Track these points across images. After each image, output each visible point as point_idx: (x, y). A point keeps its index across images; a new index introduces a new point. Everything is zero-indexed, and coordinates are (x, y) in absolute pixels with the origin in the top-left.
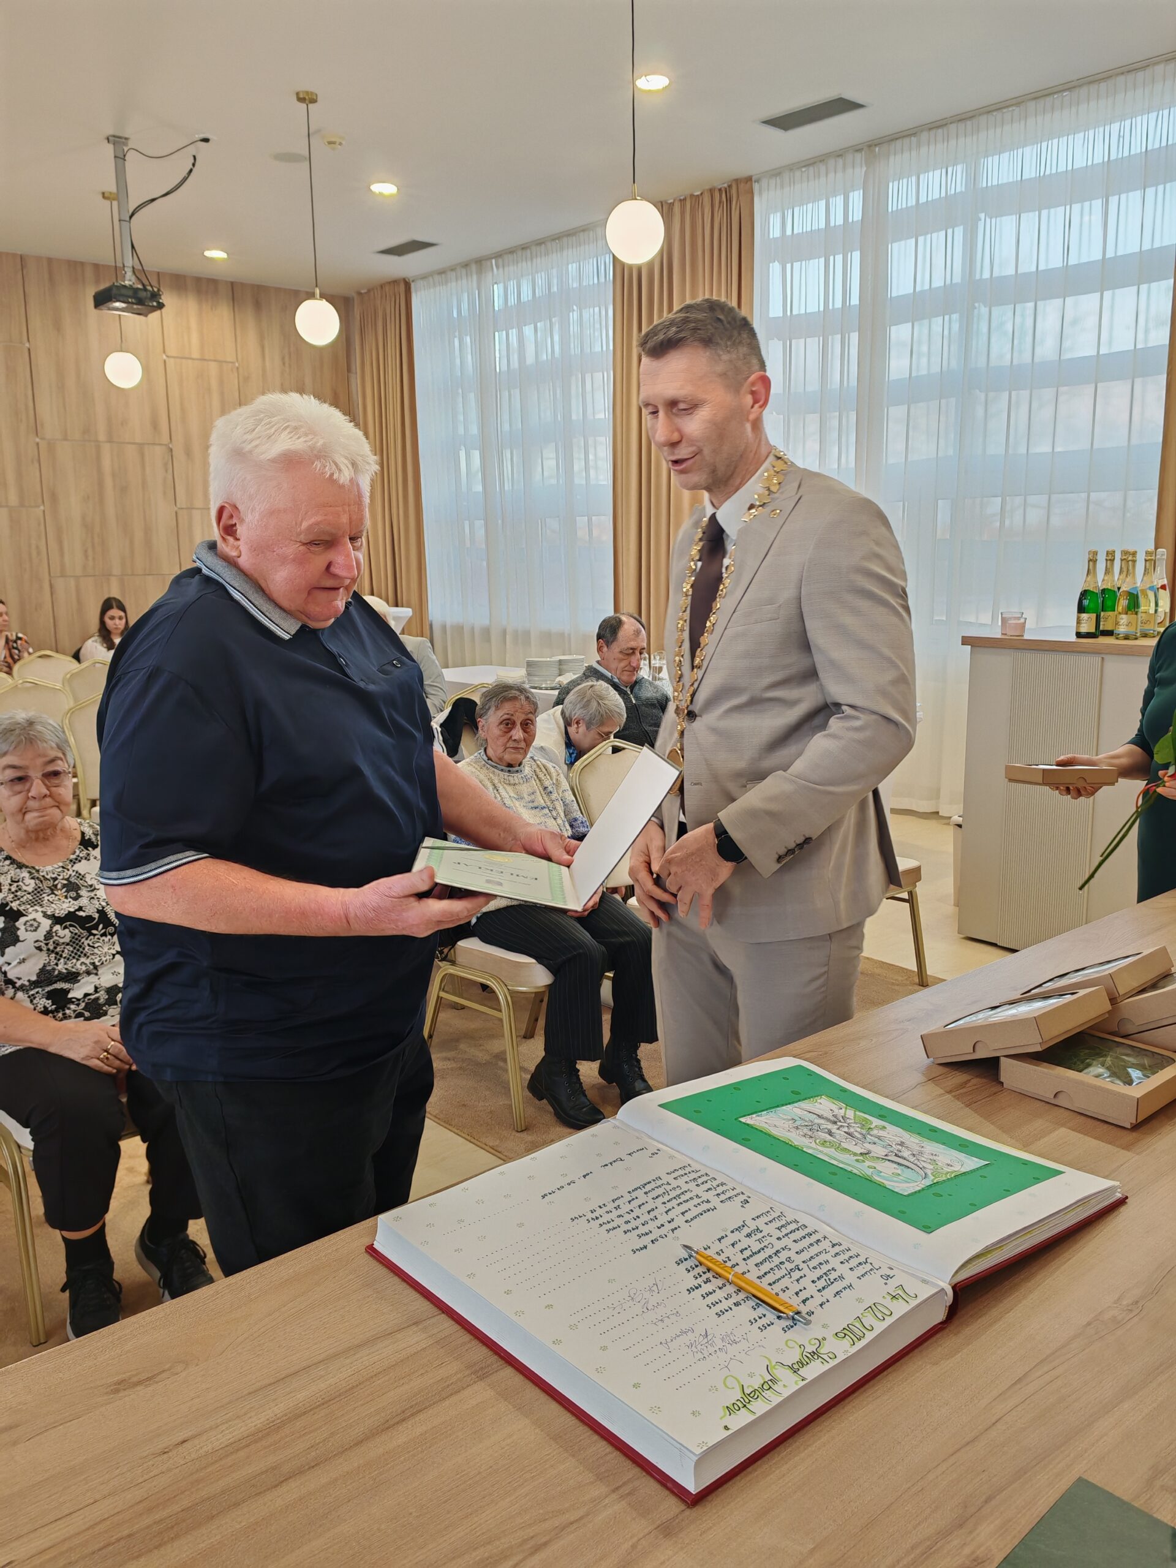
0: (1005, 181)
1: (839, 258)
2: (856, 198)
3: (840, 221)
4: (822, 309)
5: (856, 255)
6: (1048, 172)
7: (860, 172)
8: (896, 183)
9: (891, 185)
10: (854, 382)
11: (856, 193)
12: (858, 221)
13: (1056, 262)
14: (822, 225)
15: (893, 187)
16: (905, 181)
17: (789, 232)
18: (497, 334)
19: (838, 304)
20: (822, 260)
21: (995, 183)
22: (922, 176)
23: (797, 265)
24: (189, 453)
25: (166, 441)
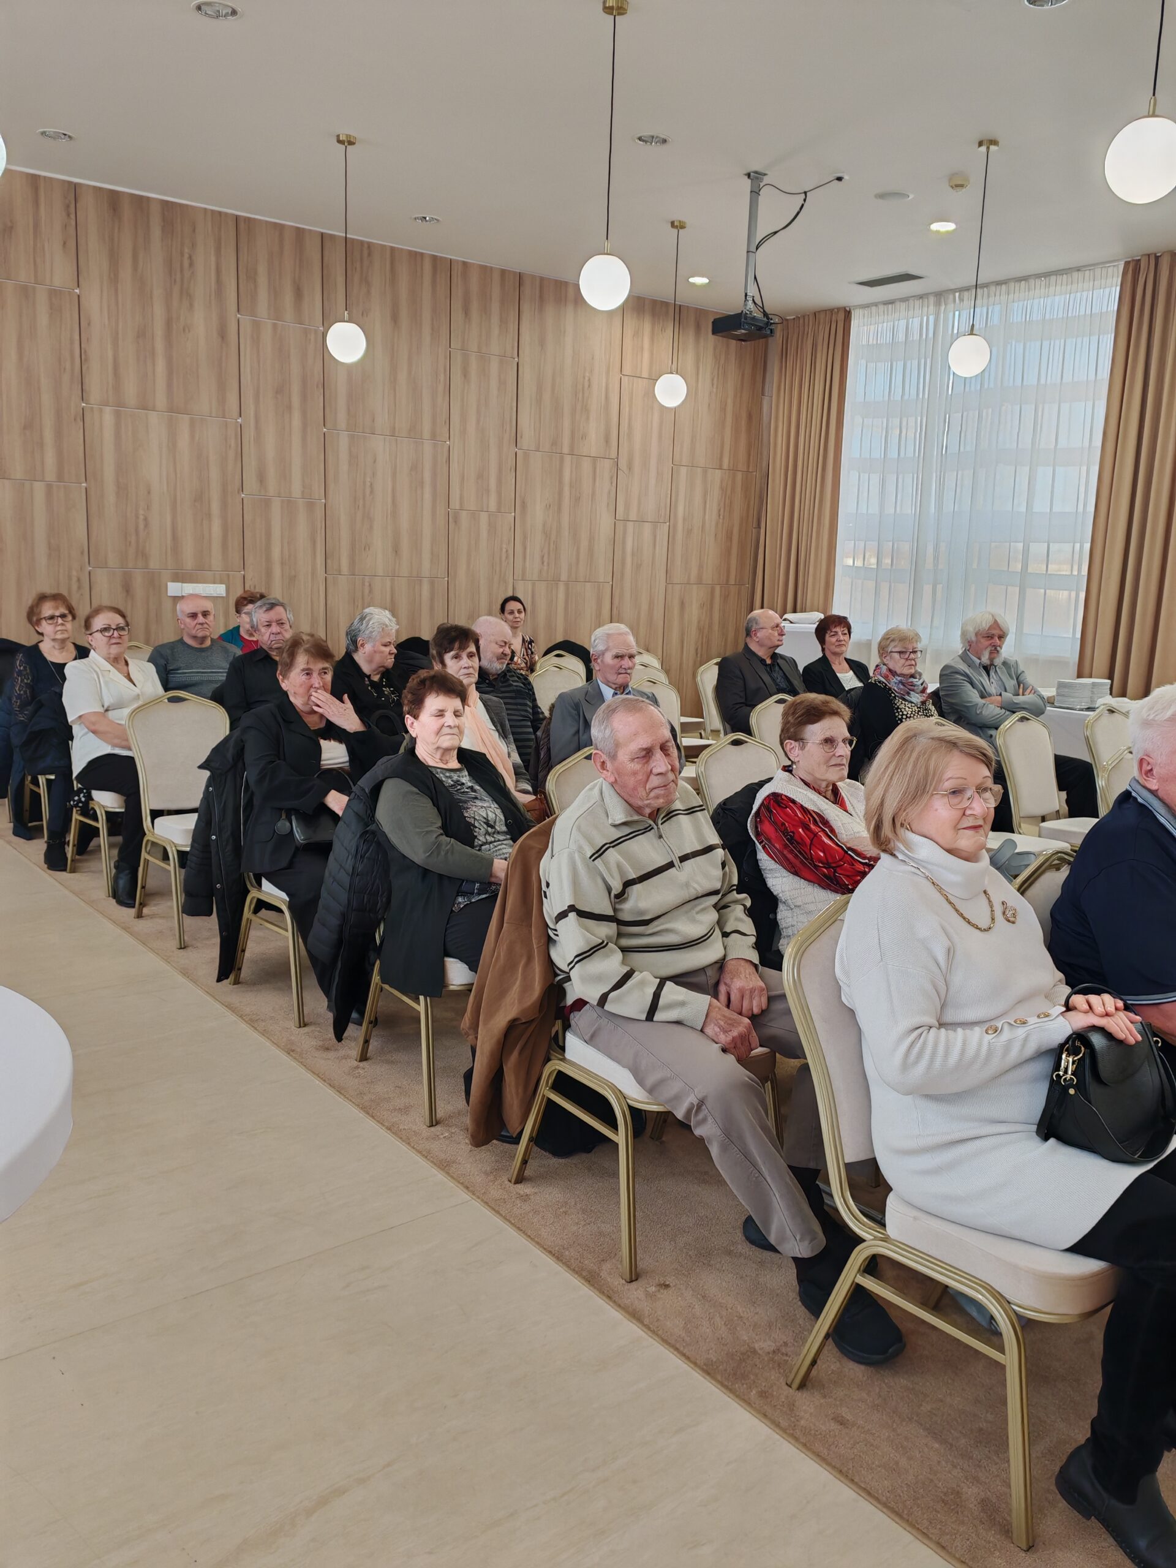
24: (630, 467)
25: (614, 455)
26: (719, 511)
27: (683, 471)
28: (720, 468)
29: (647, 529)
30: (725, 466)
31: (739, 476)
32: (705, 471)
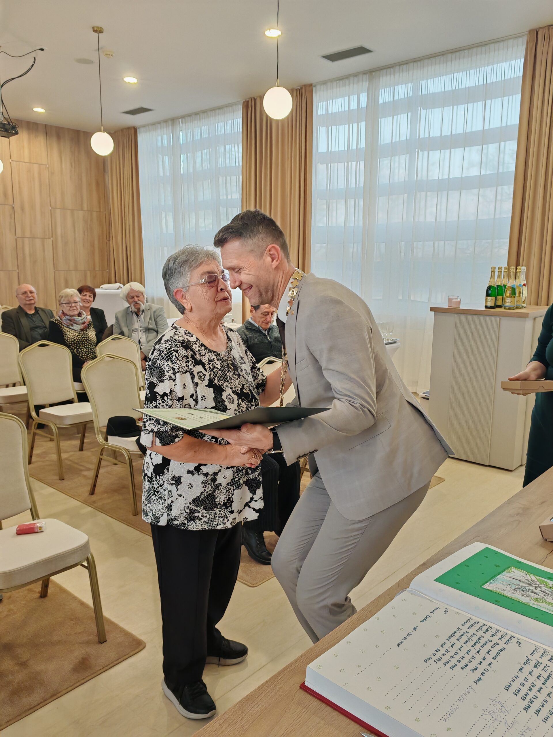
0: (436, 91)
1: (355, 125)
2: (364, 97)
3: (355, 107)
4: (346, 149)
5: (364, 124)
6: (457, 88)
7: (366, 84)
8: (383, 90)
9: (380, 91)
10: (362, 185)
11: (364, 94)
12: (364, 107)
13: (460, 130)
14: (347, 109)
15: (381, 92)
16: (387, 89)
17: (330, 112)
18: (182, 155)
19: (355, 147)
20: (347, 126)
21: (431, 92)
22: (395, 87)
23: (334, 128)
24: (23, 209)
25: (11, 202)
26: (84, 232)
27: (58, 212)
28: (82, 210)
29: (38, 242)
30: (85, 208)
31: (95, 214)
32: (72, 211)
